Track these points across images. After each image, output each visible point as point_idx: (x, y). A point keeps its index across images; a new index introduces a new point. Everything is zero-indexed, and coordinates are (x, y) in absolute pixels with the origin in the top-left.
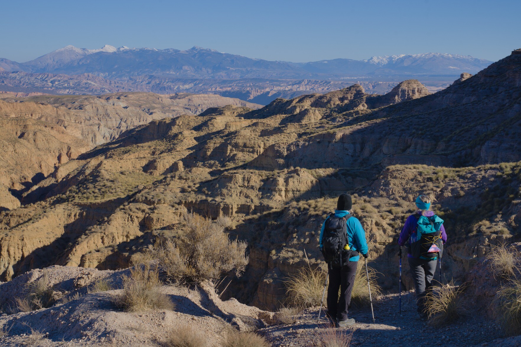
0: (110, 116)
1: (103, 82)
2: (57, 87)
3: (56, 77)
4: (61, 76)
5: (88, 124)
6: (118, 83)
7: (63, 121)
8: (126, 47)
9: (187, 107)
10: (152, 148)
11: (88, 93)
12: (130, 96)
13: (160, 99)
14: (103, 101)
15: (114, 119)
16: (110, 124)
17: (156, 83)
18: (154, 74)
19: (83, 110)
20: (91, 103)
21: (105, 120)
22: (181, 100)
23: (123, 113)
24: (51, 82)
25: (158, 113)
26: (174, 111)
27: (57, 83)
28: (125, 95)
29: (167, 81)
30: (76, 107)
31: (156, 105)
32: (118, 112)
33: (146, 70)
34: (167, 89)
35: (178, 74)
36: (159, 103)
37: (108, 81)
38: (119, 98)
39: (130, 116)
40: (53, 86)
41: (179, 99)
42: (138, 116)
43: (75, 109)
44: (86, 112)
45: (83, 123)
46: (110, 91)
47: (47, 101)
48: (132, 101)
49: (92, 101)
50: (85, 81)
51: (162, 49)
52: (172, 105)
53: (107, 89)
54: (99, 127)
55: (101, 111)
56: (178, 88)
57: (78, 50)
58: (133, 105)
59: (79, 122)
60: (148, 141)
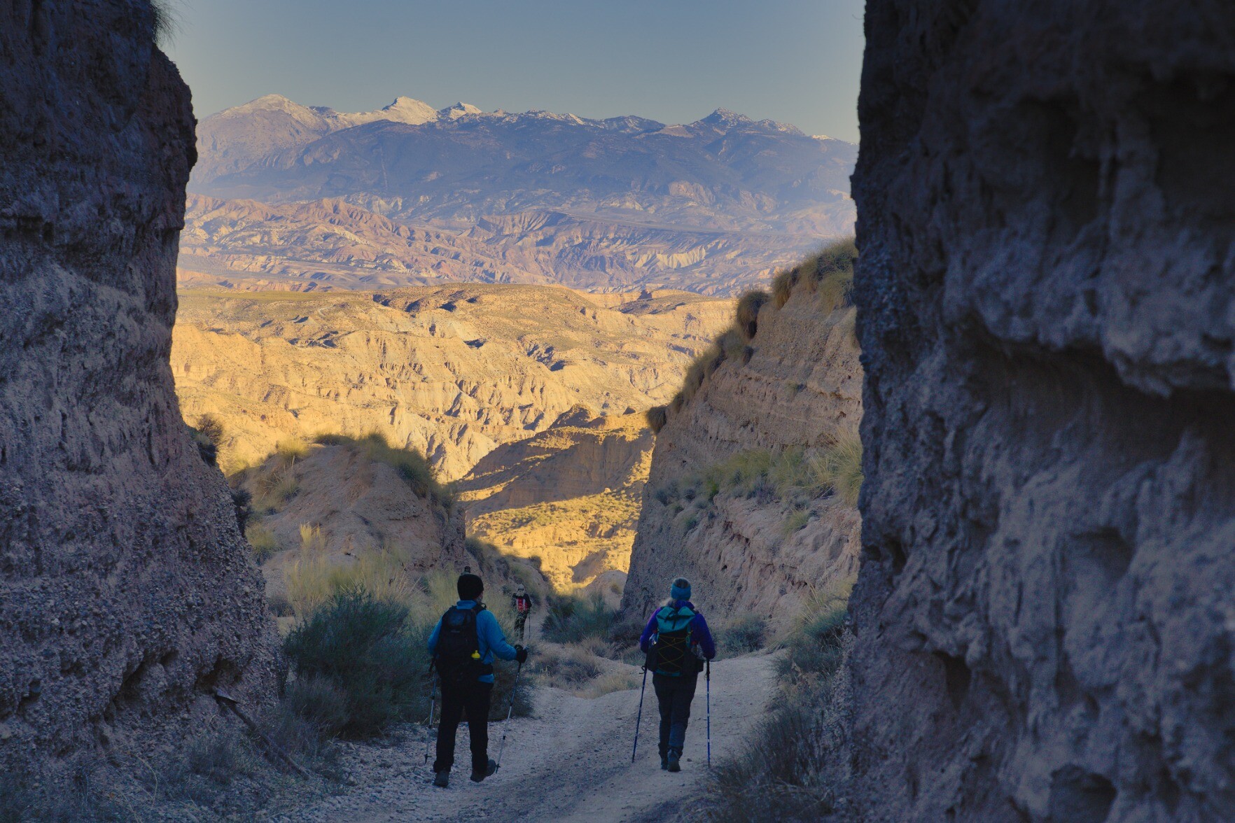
0: (425, 371)
1: (385, 232)
2: (224, 247)
3: (222, 209)
4: (242, 208)
5: (359, 402)
6: (438, 237)
7: (283, 391)
8: (471, 109)
9: (678, 342)
10: (590, 515)
11: (333, 272)
12: (486, 298)
13: (589, 313)
14: (397, 315)
15: (438, 385)
16: (424, 399)
17: (571, 240)
18: (565, 208)
19: (336, 350)
20: (359, 323)
21: (410, 385)
22: (660, 317)
23: (467, 364)
24: (206, 226)
25: (582, 363)
26: (635, 356)
27: (224, 231)
28: (472, 295)
29: (611, 236)
30: (315, 338)
31: (573, 336)
32: (452, 358)
33: (541, 192)
34: (612, 266)
35: (652, 210)
36: (586, 328)
37: (404, 231)
38: (449, 307)
39: (491, 376)
40: (210, 241)
41: (654, 312)
42: (516, 375)
43: (312, 344)
44: (348, 357)
45: (342, 399)
46: (408, 266)
47: (213, 311)
48: (494, 319)
49: (362, 316)
50: (323, 228)
51: (597, 118)
52: (628, 335)
53: (398, 258)
54: (392, 413)
55: (396, 354)
56: (651, 262)
57: (303, 114)
58: (499, 331)
59: (332, 395)
60: (579, 495)
